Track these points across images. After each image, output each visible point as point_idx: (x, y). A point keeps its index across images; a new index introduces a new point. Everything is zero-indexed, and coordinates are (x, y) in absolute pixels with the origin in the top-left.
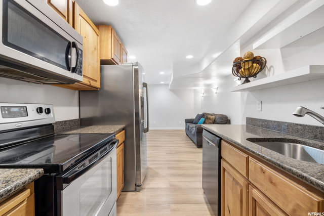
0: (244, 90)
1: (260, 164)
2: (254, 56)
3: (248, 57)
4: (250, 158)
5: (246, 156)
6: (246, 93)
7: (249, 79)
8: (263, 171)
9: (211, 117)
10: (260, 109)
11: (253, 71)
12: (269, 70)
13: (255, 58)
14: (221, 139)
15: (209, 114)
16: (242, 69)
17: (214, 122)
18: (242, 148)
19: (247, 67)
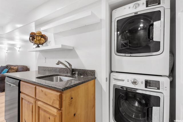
0: (36, 51)
1: (41, 88)
2: (42, 34)
3: (39, 34)
4: (37, 87)
5: (35, 86)
6: (38, 53)
7: (40, 45)
8: (42, 91)
9: (14, 68)
10: (45, 62)
11: (41, 42)
12: (49, 43)
13: (42, 35)
14: (20, 81)
15: (12, 66)
16: (35, 40)
17: (17, 71)
18: (33, 83)
19: (38, 39)
